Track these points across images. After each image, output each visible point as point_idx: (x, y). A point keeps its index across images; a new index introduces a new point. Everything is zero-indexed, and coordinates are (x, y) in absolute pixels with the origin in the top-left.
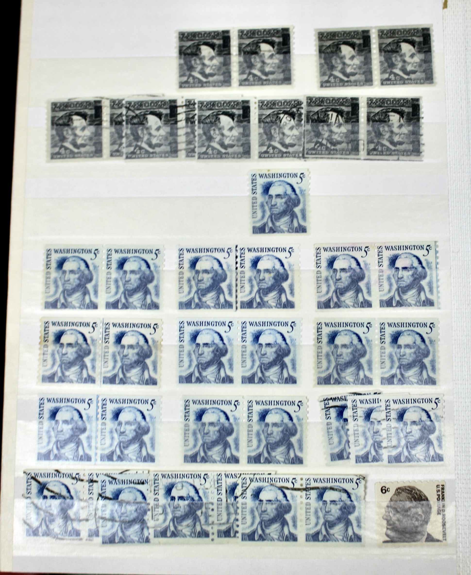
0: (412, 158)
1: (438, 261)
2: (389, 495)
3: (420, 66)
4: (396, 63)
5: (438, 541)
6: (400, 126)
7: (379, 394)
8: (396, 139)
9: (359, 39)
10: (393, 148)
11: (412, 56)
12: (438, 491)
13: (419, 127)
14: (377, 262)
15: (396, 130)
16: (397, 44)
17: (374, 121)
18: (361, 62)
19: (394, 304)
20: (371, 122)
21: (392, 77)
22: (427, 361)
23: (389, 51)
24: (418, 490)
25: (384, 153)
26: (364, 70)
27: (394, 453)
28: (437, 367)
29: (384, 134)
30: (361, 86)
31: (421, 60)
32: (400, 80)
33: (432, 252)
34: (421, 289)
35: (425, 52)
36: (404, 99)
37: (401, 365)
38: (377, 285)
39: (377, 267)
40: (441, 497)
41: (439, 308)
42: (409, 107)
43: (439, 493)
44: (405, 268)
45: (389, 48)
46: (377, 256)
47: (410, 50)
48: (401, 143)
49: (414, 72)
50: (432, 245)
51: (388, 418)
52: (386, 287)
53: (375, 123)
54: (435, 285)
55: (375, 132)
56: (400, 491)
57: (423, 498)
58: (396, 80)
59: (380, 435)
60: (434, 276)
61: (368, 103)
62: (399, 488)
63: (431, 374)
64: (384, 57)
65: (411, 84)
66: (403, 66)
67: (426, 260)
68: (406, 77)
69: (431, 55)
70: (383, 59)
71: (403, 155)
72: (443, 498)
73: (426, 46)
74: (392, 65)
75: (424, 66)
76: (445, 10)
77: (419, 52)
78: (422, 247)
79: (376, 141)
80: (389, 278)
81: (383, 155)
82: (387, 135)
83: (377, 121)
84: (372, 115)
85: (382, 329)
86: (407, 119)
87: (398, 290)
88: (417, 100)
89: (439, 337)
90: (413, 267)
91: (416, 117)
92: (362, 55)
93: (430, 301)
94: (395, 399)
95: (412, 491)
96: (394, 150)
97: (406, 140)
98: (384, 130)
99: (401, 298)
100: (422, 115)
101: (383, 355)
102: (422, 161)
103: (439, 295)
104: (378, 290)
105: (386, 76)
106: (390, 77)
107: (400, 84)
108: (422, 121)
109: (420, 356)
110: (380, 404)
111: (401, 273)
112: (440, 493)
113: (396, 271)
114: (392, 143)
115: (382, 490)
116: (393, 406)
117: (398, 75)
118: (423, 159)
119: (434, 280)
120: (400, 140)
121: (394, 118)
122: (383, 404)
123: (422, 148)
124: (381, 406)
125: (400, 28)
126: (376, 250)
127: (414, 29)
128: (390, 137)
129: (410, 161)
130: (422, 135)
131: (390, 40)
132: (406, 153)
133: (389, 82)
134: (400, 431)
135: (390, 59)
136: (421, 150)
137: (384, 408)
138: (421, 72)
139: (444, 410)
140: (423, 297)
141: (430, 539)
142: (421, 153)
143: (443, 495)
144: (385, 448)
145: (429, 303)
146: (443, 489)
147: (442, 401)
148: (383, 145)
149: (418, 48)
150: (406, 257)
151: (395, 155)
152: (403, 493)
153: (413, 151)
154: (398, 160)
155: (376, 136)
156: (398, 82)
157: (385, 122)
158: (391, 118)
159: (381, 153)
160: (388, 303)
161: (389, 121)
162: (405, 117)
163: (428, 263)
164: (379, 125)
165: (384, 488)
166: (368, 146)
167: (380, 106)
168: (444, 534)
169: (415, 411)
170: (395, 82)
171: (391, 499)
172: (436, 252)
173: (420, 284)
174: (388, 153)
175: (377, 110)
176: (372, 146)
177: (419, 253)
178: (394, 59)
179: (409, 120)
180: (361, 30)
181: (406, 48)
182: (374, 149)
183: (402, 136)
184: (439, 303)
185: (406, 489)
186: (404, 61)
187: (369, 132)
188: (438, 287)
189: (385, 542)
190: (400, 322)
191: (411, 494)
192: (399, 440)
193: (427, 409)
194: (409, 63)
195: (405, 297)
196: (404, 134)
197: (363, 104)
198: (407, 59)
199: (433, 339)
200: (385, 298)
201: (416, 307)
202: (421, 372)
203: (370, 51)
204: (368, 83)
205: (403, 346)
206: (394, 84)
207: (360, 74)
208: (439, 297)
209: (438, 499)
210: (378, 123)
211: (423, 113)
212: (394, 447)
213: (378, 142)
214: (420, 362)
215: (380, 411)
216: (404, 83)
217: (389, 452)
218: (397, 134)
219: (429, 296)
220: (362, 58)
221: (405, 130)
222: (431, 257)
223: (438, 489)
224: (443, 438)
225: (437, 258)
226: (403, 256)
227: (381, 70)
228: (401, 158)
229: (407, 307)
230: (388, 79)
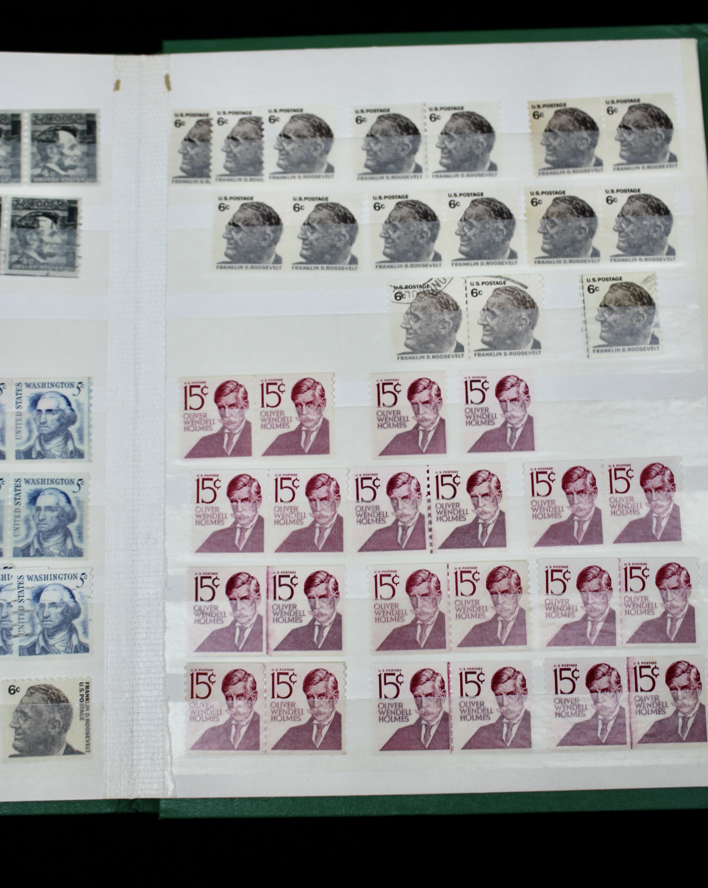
0: (65, 273)
1: (92, 401)
2: (18, 696)
3: (81, 160)
4: (51, 155)
5: (79, 753)
6: (52, 234)
7: (10, 568)
8: (46, 249)
9: (7, 124)
10: (41, 260)
11: (72, 147)
12: (81, 690)
13: (75, 235)
14: (14, 403)
15: (46, 238)
16: (54, 132)
17: (20, 227)
18: (8, 153)
19: (34, 456)
20: (16, 229)
21: (46, 173)
22: (72, 527)
23: (43, 141)
24: (56, 690)
25: (31, 267)
26: (10, 163)
27: (27, 643)
28: (85, 535)
29: (31, 243)
30: (6, 182)
31: (83, 153)
32: (56, 176)
33: (84, 391)
34: (68, 437)
35: (89, 143)
36: (58, 201)
37: (40, 531)
38: (14, 431)
39: (14, 409)
40: (85, 698)
41: (90, 461)
42: (64, 210)
43: (82, 693)
44: (49, 411)
45: (43, 137)
46: (14, 395)
47: (70, 141)
48: (52, 255)
49: (73, 168)
50: (85, 382)
51: (21, 598)
52: (25, 434)
53: (21, 229)
54: (86, 432)
55: (20, 241)
56: (32, 691)
57: (62, 699)
58: (50, 177)
59: (9, 621)
60: (86, 420)
61: (13, 204)
62: (32, 687)
63: (78, 544)
64: (38, 148)
65: (69, 182)
66: (60, 160)
67: (76, 401)
68: (63, 173)
69: (95, 147)
70: (35, 150)
71: (54, 270)
72: (87, 699)
73: (90, 136)
74: (46, 158)
75: (87, 160)
76: (117, 92)
77: (81, 143)
78: (71, 385)
79: (20, 251)
80: (28, 423)
81: (28, 269)
82: (35, 245)
83: (23, 227)
84: (17, 219)
85: (17, 487)
86: (61, 225)
87: (39, 437)
88: (75, 202)
89: (89, 497)
90: (60, 410)
91: (72, 223)
92: (9, 145)
93: (79, 452)
94: (30, 574)
95: (48, 691)
96: (43, 264)
97: (58, 251)
98: (32, 239)
99: (43, 449)
100: (80, 221)
101: (18, 519)
102: (77, 277)
103: (92, 444)
104: (14, 438)
105: (38, 171)
106: (43, 173)
107: (55, 182)
108: (80, 228)
109: (64, 521)
110: (11, 581)
111: (45, 417)
112: (84, 693)
113: (38, 414)
114: (41, 254)
115: (10, 690)
116: (28, 584)
117: (53, 170)
118: (79, 275)
119: (86, 426)
120: (52, 251)
121: (45, 223)
122: (14, 582)
123: (79, 262)
124: (11, 584)
125: (58, 112)
126: (14, 388)
127: (77, 115)
128: (39, 247)
129: (62, 277)
130: (78, 246)
131: (45, 127)
132: (57, 267)
133: (41, 179)
134: (35, 615)
135: (44, 150)
136: (77, 264)
137: (15, 586)
138: (82, 168)
139: (92, 588)
140: (70, 447)
141: (70, 751)
142: (76, 267)
143: (88, 696)
144: (15, 636)
145: (78, 454)
146: (87, 687)
147: (89, 577)
148: (29, 257)
149: (80, 138)
150: (52, 397)
151: (44, 269)
152: (37, 693)
153: (67, 265)
154: (47, 275)
155: (22, 245)
156: (53, 179)
157: (33, 228)
158: (41, 223)
159: (27, 267)
160: (27, 455)
161: (38, 226)
162: (59, 222)
163: (79, 405)
164: (25, 231)
165: (12, 688)
166: (10, 258)
167: (28, 209)
168: (88, 745)
169: (55, 590)
170: (48, 179)
171: (21, 701)
172: (90, 391)
173: (68, 431)
174: (35, 267)
175: (24, 213)
176: (15, 258)
177: (68, 392)
178: (49, 151)
179: (64, 226)
180: (10, 113)
181: (65, 137)
182: (18, 262)
183: (54, 246)
184: (90, 454)
185: (41, 689)
186: (62, 154)
187: (12, 241)
188: (90, 434)
189: (11, 756)
190: (40, 477)
191: (47, 695)
192: (33, 626)
193: (71, 587)
194: (67, 156)
195: (47, 447)
196: (56, 244)
197: (7, 205)
198: (66, 151)
199: (81, 499)
200: (23, 448)
201: (62, 460)
202: (65, 540)
203: (19, 140)
204: (14, 180)
205: (43, 509)
206: (47, 182)
207: (5, 168)
208: (90, 448)
209: (81, 700)
210: (25, 229)
211: (81, 218)
212: (27, 635)
213: (24, 253)
214: (64, 528)
215: (10, 590)
216: (60, 181)
217: (21, 641)
218: (47, 244)
219: (79, 446)
220: (9, 148)
221: (58, 239)
222: (83, 397)
223: (82, 687)
224: (90, 623)
225: (90, 398)
226: (47, 396)
227: (32, 163)
228: (52, 273)
229: (51, 460)
230: (40, 176)
